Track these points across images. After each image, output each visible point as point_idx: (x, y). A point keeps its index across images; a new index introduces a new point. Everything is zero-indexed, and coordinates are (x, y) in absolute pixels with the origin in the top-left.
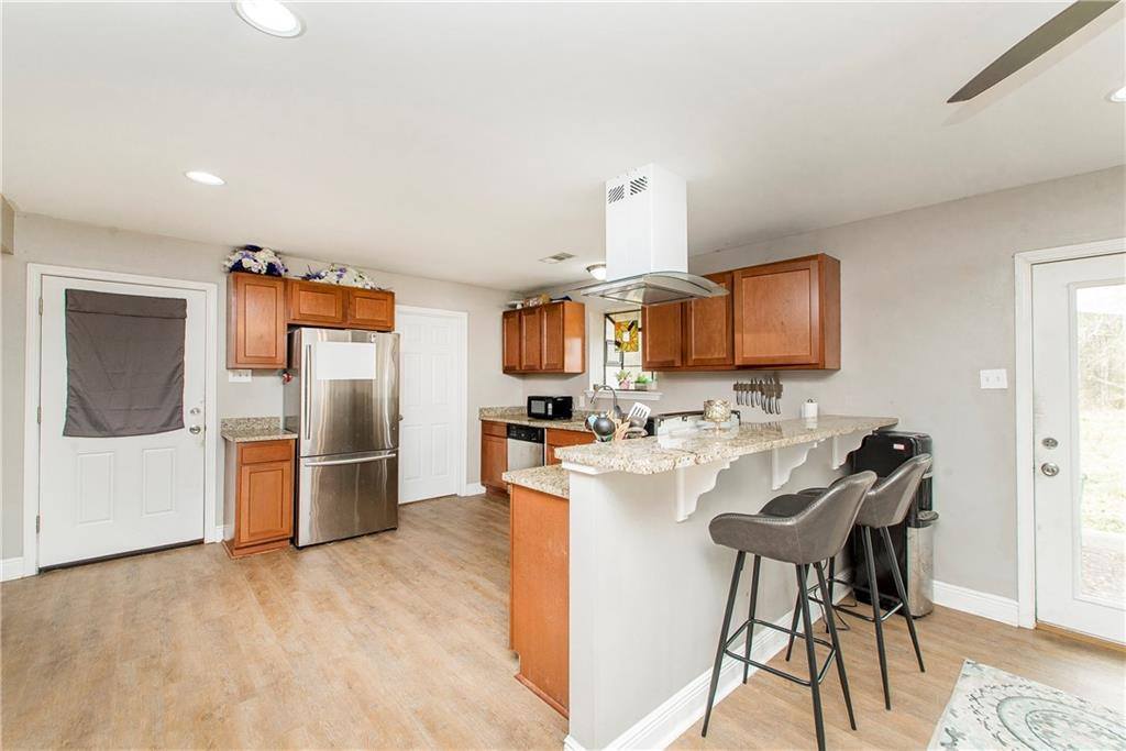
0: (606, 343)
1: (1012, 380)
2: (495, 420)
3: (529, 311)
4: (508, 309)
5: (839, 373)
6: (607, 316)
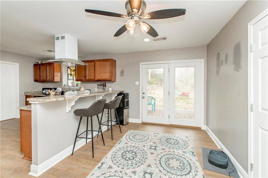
0: (68, 74)
1: (139, 83)
2: (30, 95)
3: (43, 64)
4: (36, 63)
5: (116, 82)
6: (68, 67)
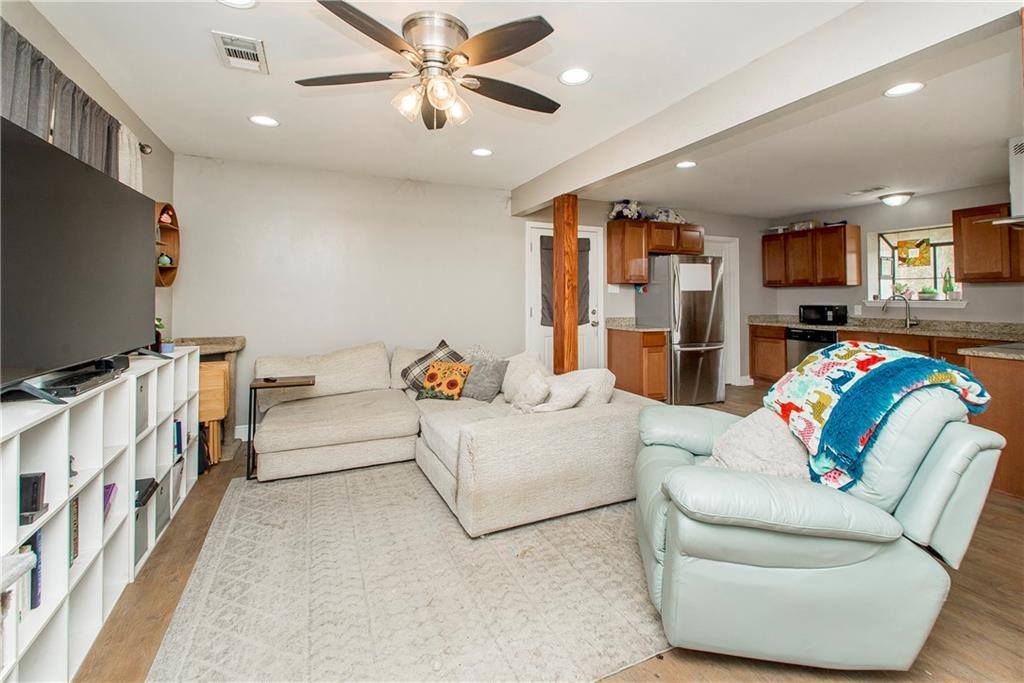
0: (880, 259)
2: (769, 325)
3: (793, 235)
4: (768, 234)
6: (881, 235)
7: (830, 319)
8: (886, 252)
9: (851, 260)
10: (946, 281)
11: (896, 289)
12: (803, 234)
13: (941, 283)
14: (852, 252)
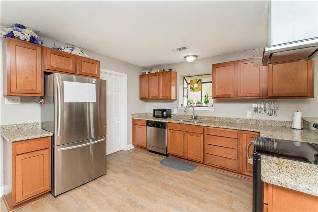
0: (184, 88)
3: (152, 75)
4: (142, 74)
6: (184, 78)
7: (165, 115)
8: (186, 86)
9: (173, 88)
10: (206, 98)
11: (189, 102)
12: (155, 74)
13: (204, 99)
14: (174, 85)
